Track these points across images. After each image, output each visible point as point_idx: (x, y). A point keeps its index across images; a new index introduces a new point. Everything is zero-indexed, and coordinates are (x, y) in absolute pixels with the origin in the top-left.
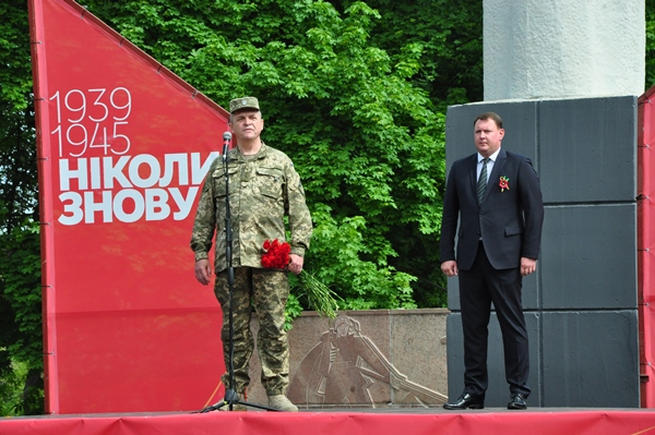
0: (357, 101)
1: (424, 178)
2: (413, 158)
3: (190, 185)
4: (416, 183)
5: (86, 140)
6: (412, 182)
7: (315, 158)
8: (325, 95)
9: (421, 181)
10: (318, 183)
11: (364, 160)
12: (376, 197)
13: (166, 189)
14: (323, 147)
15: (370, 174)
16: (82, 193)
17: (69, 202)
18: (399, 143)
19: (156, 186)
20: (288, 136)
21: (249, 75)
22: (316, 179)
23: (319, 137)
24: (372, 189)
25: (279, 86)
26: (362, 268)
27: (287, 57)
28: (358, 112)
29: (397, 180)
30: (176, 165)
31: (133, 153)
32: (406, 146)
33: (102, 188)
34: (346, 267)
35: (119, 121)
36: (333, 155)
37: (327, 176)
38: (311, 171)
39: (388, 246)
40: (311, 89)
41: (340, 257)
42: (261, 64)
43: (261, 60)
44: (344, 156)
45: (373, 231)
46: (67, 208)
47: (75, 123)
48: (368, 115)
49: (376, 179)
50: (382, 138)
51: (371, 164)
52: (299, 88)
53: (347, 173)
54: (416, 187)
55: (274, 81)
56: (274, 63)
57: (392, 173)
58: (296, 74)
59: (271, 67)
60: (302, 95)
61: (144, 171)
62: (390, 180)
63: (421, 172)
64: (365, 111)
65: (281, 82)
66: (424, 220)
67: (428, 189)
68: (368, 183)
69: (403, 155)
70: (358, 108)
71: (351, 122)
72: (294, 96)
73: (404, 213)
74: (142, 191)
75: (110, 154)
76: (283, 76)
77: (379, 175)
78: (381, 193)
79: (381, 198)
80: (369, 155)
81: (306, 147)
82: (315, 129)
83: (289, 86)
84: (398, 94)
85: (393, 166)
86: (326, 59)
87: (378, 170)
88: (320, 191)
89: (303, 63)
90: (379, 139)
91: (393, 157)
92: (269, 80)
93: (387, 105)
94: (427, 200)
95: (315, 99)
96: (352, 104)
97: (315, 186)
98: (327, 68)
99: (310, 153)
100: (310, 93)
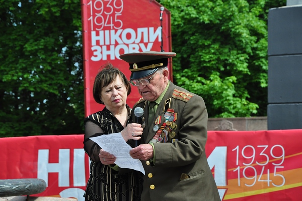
0: (232, 24)
1: (263, 60)
2: (259, 51)
3: (149, 42)
4: (260, 63)
5: (103, 22)
6: (258, 62)
7: (213, 51)
8: (218, 21)
9: (262, 62)
10: (213, 63)
11: (235, 52)
12: (241, 69)
13: (138, 44)
14: (217, 46)
15: (238, 58)
16: (101, 46)
17: (96, 51)
18: (252, 44)
19: (134, 43)
20: (200, 41)
21: (183, 13)
22: (214, 61)
23: (214, 42)
24: (239, 65)
25: (196, 18)
26: (234, 101)
27: (200, 4)
28: (233, 30)
29: (250, 61)
30: (143, 33)
31: (124, 28)
32: (255, 45)
33: (110, 44)
34: (226, 100)
35: (118, 14)
36: (221, 49)
37: (218, 59)
38: (211, 58)
39: (246, 92)
40: (212, 19)
41: (224, 95)
42: (189, 8)
43: (188, 6)
44: (226, 50)
45: (239, 85)
46: (95, 53)
47: (98, 15)
48: (237, 31)
49: (240, 61)
50: (244, 41)
51: (238, 54)
52: (206, 18)
53: (228, 58)
54: (260, 65)
55: (194, 16)
56: (194, 7)
57: (248, 58)
58: (204, 12)
59: (193, 9)
60: (207, 22)
61: (129, 36)
62: (247, 61)
63: (262, 57)
64: (236, 29)
65: (197, 16)
66: (263, 80)
67: (265, 65)
68: (237, 63)
69: (254, 49)
70: (233, 27)
71: (229, 35)
72: (204, 22)
73: (254, 77)
74: (128, 45)
75: (113, 29)
76: (198, 13)
77: (242, 59)
78: (243, 67)
79: (243, 69)
80: (238, 50)
81: (209, 46)
82: (213, 38)
83: (201, 17)
84: (252, 21)
85: (249, 54)
86: (218, 5)
87: (241, 56)
88: (215, 66)
89: (208, 7)
90: (242, 42)
91: (249, 50)
92: (192, 15)
93: (246, 26)
94: (264, 71)
95: (213, 24)
96: (230, 26)
97: (212, 64)
98: (219, 9)
99: (211, 49)
100: (211, 21)
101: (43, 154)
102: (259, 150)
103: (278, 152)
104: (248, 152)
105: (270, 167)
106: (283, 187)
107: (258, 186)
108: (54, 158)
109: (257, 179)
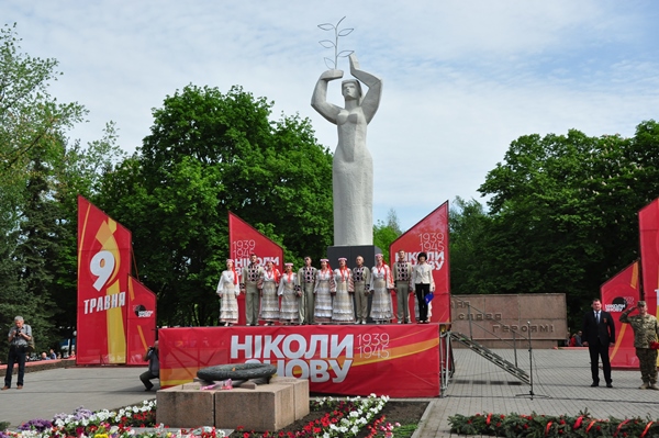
5: (242, 254)
35: (252, 249)
101: (235, 339)
102: (373, 337)
103: (385, 337)
104: (367, 338)
105: (380, 346)
106: (387, 358)
107: (373, 357)
108: (242, 341)
109: (371, 353)
